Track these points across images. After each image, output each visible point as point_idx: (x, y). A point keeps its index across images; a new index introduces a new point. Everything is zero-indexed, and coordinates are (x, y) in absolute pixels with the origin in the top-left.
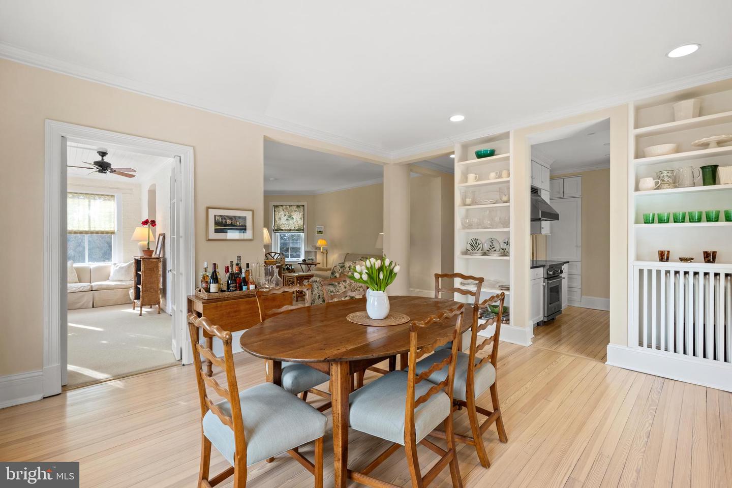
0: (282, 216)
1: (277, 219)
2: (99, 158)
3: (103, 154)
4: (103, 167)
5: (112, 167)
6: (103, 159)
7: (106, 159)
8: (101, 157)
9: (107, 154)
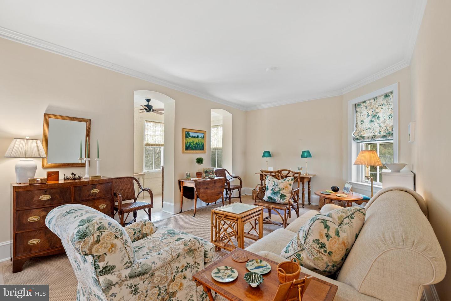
0: (365, 117)
1: (359, 123)
2: (146, 103)
3: (148, 100)
4: (149, 108)
5: (153, 108)
6: (148, 104)
7: (150, 103)
8: (147, 102)
9: (151, 100)
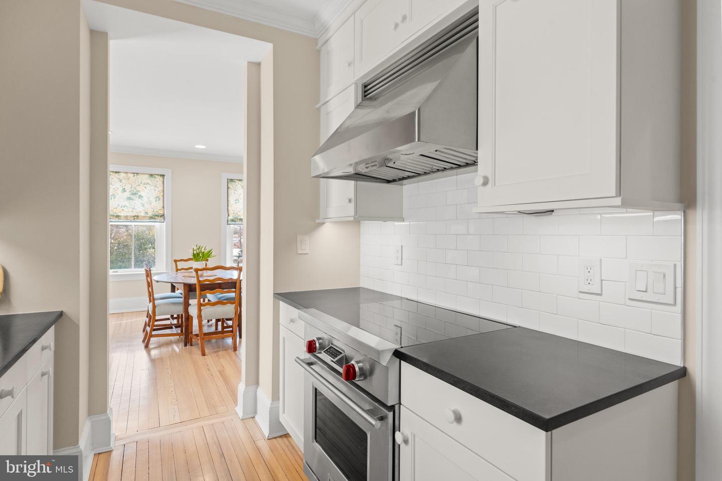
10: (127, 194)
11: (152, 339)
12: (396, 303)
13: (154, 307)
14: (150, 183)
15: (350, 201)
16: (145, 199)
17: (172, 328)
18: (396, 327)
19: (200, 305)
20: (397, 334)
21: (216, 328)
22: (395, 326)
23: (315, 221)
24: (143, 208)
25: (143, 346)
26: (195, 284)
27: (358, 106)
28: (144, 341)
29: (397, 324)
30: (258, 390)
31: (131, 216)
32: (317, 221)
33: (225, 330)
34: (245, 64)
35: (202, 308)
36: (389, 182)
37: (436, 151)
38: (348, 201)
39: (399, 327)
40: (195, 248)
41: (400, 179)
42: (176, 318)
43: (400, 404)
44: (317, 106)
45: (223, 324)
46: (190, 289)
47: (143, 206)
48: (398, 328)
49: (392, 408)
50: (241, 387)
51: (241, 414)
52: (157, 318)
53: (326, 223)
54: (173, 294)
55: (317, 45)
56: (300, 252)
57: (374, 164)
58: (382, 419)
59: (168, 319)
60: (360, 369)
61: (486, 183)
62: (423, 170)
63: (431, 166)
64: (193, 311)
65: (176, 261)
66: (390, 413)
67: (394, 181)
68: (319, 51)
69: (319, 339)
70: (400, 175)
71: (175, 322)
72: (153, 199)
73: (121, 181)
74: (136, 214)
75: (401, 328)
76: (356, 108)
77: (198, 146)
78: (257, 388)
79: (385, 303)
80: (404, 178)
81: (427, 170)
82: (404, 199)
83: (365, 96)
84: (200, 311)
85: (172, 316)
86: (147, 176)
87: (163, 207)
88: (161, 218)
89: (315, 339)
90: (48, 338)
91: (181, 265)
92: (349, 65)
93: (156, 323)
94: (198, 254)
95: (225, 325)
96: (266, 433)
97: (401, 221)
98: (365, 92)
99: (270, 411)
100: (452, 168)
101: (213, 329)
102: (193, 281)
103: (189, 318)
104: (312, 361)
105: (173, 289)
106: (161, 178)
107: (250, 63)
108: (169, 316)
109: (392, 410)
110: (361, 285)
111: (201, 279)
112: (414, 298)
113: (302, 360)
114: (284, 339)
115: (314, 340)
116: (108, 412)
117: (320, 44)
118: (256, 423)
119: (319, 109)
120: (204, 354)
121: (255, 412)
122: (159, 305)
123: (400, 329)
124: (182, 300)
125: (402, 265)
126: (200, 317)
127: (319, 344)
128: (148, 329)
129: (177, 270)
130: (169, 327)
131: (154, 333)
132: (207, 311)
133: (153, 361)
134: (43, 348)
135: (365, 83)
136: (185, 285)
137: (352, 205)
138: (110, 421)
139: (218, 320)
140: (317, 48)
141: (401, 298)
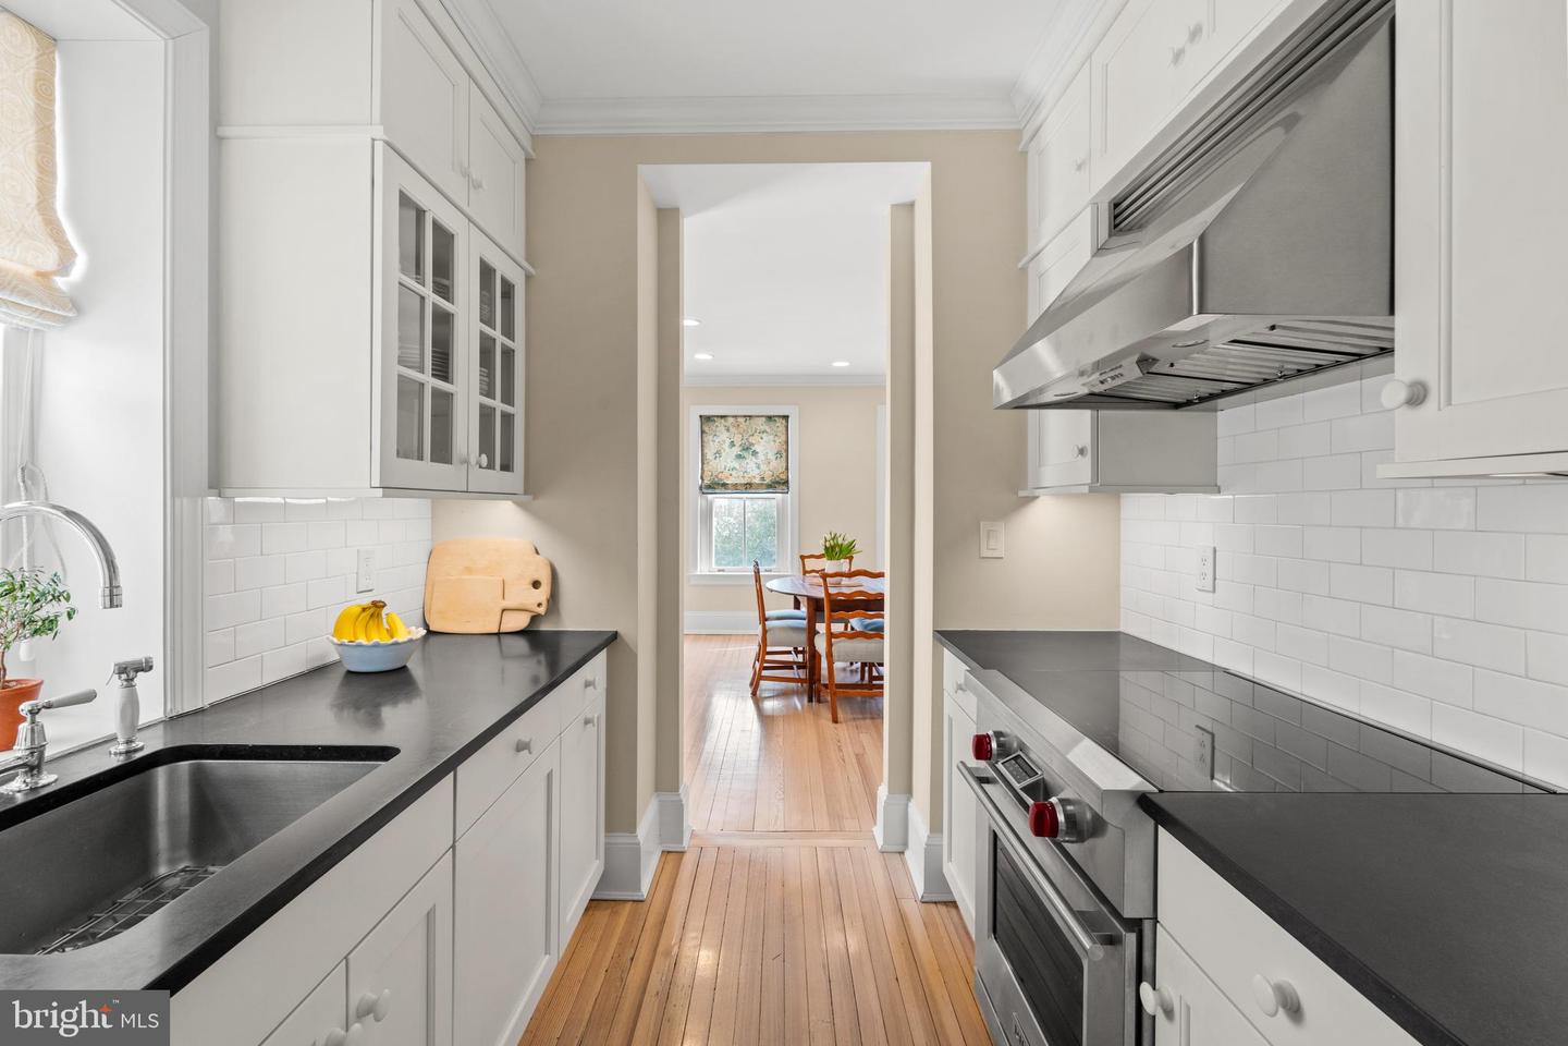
10: (736, 450)
11: (762, 682)
12: (1202, 678)
13: (765, 631)
14: (768, 430)
15: (1082, 452)
16: (761, 456)
17: (792, 668)
18: (1201, 732)
19: (831, 636)
20: (1202, 745)
21: (863, 678)
22: (1197, 726)
23: (1017, 494)
24: (757, 471)
25: (750, 690)
26: (823, 599)
27: (1100, 251)
28: (751, 684)
29: (1201, 725)
30: (910, 804)
31: (741, 484)
32: (1022, 493)
33: (874, 682)
34: (887, 211)
35: (833, 640)
36: (1177, 406)
37: (1273, 328)
38: (1077, 451)
39: (1208, 732)
40: (828, 537)
41: (1202, 400)
42: (801, 652)
43: (1155, 920)
44: (1020, 265)
45: (870, 672)
46: (816, 605)
47: (759, 468)
48: (1206, 734)
49: (1135, 925)
50: (883, 792)
51: (880, 843)
52: (769, 649)
53: (1041, 498)
54: (796, 613)
55: (1019, 143)
56: (985, 553)
57: (1117, 372)
58: (1112, 941)
59: (789, 653)
60: (1068, 816)
61: (1417, 396)
62: (1258, 376)
63: (1277, 365)
64: (821, 644)
65: (803, 558)
66: (1128, 935)
67: (1189, 403)
68: (1024, 153)
69: (998, 734)
70: (1201, 390)
71: (800, 658)
72: (771, 456)
73: (728, 430)
74: (749, 481)
75: (1213, 735)
76: (1093, 256)
77: (837, 364)
78: (909, 800)
79: (1176, 674)
80: (1212, 397)
81: (1269, 373)
82: (1220, 442)
83: (1116, 226)
84: (830, 645)
85: (795, 649)
86: (764, 419)
87: (787, 469)
88: (784, 487)
89: (991, 733)
90: (597, 667)
91: (811, 564)
92: (1079, 167)
93: (768, 657)
94: (833, 548)
95: (875, 674)
96: (920, 890)
97: (1211, 493)
98: (1116, 217)
99: (926, 849)
100: (1338, 364)
101: (856, 678)
102: (820, 593)
103: (814, 656)
104: (988, 775)
105: (797, 605)
106: (784, 422)
107: (895, 207)
108: (791, 649)
109: (1136, 929)
110: (1122, 629)
111: (832, 591)
112: (1246, 671)
113: (968, 769)
114: (950, 720)
115: (988, 736)
116: (680, 791)
117: (1026, 136)
118: (904, 863)
119: (1024, 270)
120: (835, 721)
121: (905, 844)
122: (773, 629)
123: (1209, 737)
124: (804, 623)
125: (1214, 591)
126: (830, 655)
127: (998, 746)
128: (758, 665)
129: (805, 572)
130: (788, 666)
131: (765, 673)
132: (841, 646)
133: (765, 719)
134: (587, 684)
135: (1115, 198)
136: (810, 599)
137: (1087, 461)
138: (682, 805)
139: (864, 665)
140: (1020, 147)
141: (1213, 668)
